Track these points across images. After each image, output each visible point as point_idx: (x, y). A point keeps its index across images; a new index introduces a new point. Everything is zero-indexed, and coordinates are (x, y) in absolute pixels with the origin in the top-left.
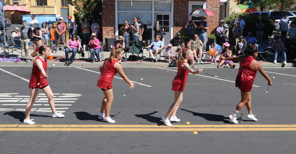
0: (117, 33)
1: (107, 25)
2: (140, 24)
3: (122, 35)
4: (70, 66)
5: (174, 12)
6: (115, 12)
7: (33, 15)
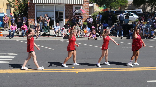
0: (36, 22)
1: (31, 18)
2: (48, 17)
3: (39, 23)
4: (12, 39)
5: (66, 11)
6: (35, 11)
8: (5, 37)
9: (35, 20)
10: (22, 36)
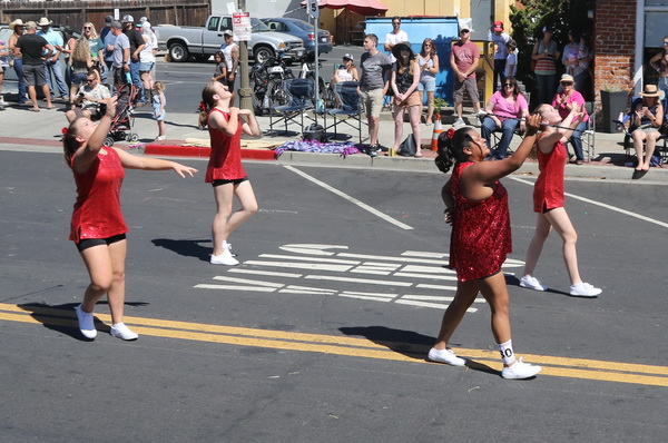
0: (639, 75)
1: (609, 51)
6: (635, 8)
7: (393, 19)
9: (632, 61)
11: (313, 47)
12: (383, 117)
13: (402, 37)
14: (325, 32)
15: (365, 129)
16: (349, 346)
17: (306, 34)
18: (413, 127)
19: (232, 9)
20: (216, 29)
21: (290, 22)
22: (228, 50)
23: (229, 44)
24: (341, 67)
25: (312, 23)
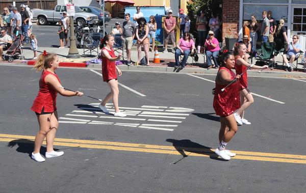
0: (241, 32)
1: (229, 21)
2: (272, 20)
4: (181, 72)
6: (239, 3)
7: (137, 7)
8: (166, 66)
9: (238, 25)
10: (205, 66)
11: (102, 19)
12: (133, 49)
13: (141, 15)
14: (108, 13)
15: (125, 54)
16: (119, 146)
17: (99, 14)
18: (146, 53)
19: (66, 2)
20: (59, 11)
21: (92, 8)
22: (64, 20)
23: (65, 17)
24: (114, 28)
25: (102, 9)
